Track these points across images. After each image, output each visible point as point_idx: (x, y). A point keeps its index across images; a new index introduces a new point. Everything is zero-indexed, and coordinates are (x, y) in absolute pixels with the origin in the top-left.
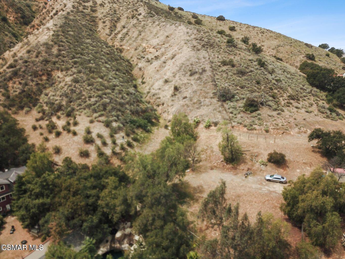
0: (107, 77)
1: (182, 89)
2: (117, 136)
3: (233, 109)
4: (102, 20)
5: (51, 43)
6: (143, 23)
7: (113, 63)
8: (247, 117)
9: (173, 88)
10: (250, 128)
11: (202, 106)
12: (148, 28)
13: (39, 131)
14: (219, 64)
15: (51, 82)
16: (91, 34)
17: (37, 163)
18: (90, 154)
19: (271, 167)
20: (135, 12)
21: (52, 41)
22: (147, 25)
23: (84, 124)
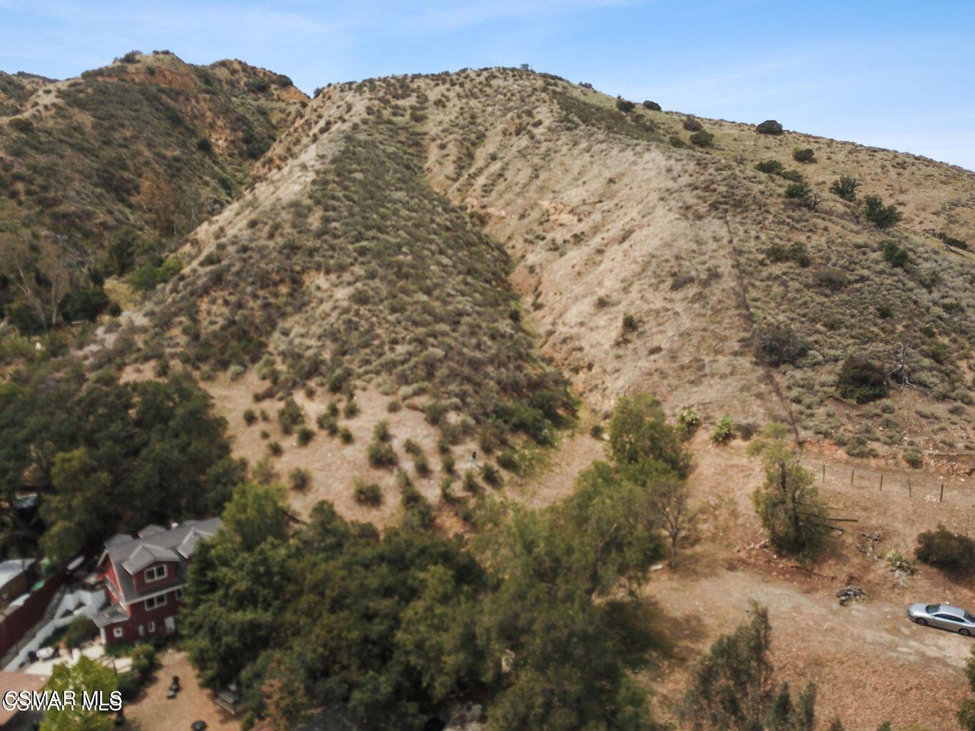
0: (442, 291)
1: (647, 327)
2: (458, 450)
3: (804, 390)
4: (439, 142)
5: (307, 202)
6: (544, 146)
7: (460, 254)
8: (849, 417)
9: (620, 323)
10: (856, 451)
11: (705, 375)
12: (558, 158)
13: (260, 426)
14: (761, 257)
15: (299, 300)
16: (407, 178)
17: (249, 510)
18: (382, 496)
19: (928, 577)
20: (525, 117)
21: (310, 197)
22: (556, 152)
23: (374, 415)
